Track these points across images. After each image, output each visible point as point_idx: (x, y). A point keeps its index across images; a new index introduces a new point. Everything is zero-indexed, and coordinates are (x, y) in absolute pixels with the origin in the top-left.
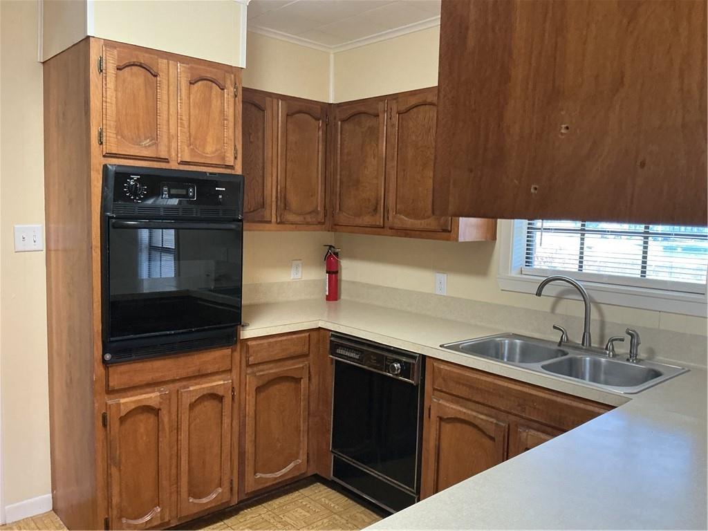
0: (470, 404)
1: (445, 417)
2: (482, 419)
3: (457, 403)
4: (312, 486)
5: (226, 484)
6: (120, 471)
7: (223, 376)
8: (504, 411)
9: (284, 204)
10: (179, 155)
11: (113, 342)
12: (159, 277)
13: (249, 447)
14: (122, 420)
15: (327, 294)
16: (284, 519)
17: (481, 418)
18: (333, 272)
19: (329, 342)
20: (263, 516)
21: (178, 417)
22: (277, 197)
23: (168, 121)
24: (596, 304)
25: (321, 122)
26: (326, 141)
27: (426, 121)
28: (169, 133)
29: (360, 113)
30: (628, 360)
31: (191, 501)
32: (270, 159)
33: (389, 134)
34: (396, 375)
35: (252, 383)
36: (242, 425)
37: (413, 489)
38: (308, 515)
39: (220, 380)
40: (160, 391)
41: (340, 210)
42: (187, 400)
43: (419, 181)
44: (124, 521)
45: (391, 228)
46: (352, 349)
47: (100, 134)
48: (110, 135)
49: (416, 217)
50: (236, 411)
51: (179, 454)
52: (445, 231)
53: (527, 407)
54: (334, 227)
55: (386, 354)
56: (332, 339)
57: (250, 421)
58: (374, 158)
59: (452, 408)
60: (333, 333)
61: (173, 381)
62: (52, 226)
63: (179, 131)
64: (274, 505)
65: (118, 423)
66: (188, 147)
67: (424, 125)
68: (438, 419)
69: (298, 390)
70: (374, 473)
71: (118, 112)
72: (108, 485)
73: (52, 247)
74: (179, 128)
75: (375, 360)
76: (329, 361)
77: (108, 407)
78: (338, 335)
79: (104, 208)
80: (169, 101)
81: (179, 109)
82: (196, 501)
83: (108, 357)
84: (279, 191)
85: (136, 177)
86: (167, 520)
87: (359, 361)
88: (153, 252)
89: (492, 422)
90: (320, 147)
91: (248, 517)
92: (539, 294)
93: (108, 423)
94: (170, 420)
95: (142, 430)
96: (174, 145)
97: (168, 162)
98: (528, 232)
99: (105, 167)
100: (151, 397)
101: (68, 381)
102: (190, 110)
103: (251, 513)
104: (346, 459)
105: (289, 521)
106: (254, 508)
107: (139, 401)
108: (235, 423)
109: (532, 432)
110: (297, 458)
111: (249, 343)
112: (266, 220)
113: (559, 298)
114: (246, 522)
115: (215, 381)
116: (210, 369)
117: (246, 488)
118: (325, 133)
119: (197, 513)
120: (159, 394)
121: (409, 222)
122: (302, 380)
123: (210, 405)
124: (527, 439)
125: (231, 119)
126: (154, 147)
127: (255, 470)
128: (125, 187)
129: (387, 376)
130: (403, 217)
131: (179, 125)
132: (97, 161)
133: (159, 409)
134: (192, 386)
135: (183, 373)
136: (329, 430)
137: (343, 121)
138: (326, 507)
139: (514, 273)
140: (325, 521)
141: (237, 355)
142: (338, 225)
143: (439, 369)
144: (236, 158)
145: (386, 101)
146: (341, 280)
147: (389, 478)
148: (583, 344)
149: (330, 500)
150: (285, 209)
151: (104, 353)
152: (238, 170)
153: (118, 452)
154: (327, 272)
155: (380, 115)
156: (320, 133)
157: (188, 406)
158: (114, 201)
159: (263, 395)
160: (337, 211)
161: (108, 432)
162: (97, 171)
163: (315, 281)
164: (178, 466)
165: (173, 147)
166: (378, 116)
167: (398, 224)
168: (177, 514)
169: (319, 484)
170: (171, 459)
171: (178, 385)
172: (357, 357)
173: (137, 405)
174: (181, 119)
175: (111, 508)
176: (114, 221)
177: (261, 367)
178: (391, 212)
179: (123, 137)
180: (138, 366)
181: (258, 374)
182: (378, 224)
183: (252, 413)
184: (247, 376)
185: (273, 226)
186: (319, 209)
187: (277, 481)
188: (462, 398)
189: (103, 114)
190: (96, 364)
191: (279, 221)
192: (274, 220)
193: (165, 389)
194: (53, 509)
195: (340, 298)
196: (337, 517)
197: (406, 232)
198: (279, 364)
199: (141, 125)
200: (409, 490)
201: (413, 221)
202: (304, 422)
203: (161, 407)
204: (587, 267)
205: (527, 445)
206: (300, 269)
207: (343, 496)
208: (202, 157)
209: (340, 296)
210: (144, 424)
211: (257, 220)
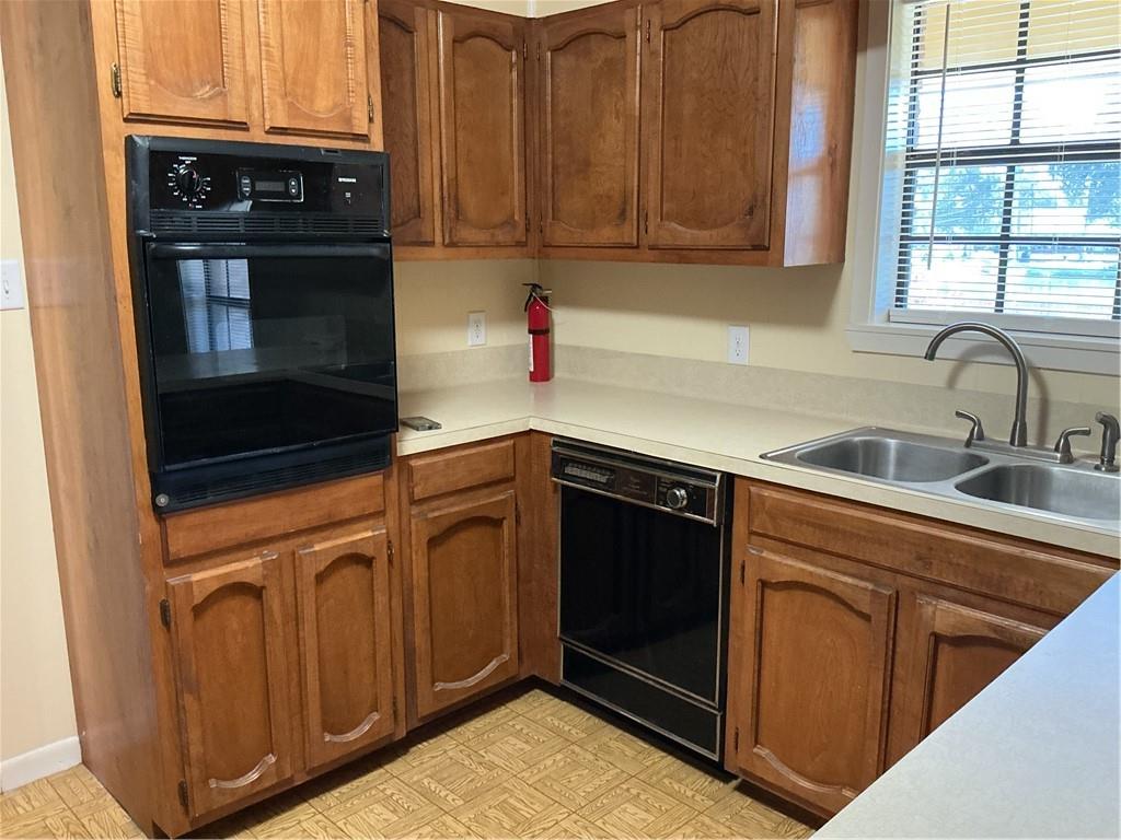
0: (819, 557)
1: (774, 581)
2: (845, 584)
3: (797, 557)
4: (526, 696)
5: (386, 707)
6: (200, 699)
7: (371, 522)
8: (889, 569)
9: (455, 211)
10: (267, 116)
11: (170, 472)
12: (227, 349)
13: (421, 641)
14: (198, 611)
15: (532, 370)
16: (487, 759)
17: (844, 581)
18: (541, 331)
19: (548, 454)
20: (450, 754)
21: (296, 598)
22: (442, 198)
23: (243, 49)
24: (1036, 370)
25: (514, 53)
26: (524, 90)
27: (719, 40)
28: (245, 72)
29: (587, 34)
30: (1097, 468)
31: (327, 739)
32: (427, 127)
33: (645, 70)
34: (680, 509)
35: (420, 533)
36: (408, 606)
37: (713, 701)
38: (527, 748)
39: (366, 530)
40: (262, 556)
41: (553, 219)
42: (310, 570)
43: (704, 156)
44: (213, 784)
45: (652, 248)
46: (593, 466)
47: (116, 76)
48: (135, 79)
49: (701, 223)
50: (396, 581)
51: (302, 662)
52: (756, 248)
53: (934, 562)
54: (546, 249)
55: (658, 473)
56: (555, 449)
57: (419, 598)
58: (617, 117)
59: (786, 565)
60: (556, 439)
61: (286, 536)
62: (37, 261)
63: (264, 67)
64: (468, 733)
65: (189, 618)
66: (282, 99)
67: (714, 51)
68: (760, 584)
69: (498, 540)
70: (637, 673)
71: (146, 31)
72: (180, 728)
73: (41, 300)
74: (264, 63)
75: (636, 484)
76: (550, 488)
77: (170, 590)
78: (565, 441)
79: (133, 222)
80: (242, 11)
81: (261, 24)
82: (337, 739)
83: (163, 500)
84: (445, 184)
85: (188, 160)
86: (288, 775)
87: (608, 486)
88: (215, 307)
89: (866, 589)
90: (515, 101)
91: (426, 758)
92: (931, 356)
93: (173, 620)
94: (283, 603)
95: (235, 626)
96: (255, 96)
97: (247, 130)
98: (901, 246)
99: (129, 140)
100: (246, 567)
101: (91, 545)
102: (282, 25)
103: (430, 751)
104: (584, 650)
105: (497, 761)
106: (435, 740)
107: (227, 575)
108: (396, 602)
109: (944, 605)
110: (502, 653)
111: (413, 463)
112: (423, 240)
113: (963, 361)
114: (425, 766)
115: (356, 532)
116: (349, 512)
117: (419, 709)
118: (523, 75)
119: (339, 759)
120: (260, 561)
121: (687, 235)
122: (505, 522)
123: (351, 574)
124: (933, 619)
125: (360, 44)
126: (219, 101)
127: (433, 677)
128: (170, 180)
129: (661, 512)
130: (676, 226)
131: (264, 56)
132: (114, 131)
133: (263, 587)
134: (319, 542)
135: (301, 521)
136: (554, 603)
137: (555, 50)
138: (557, 732)
139: (877, 321)
140: (559, 757)
141: (393, 484)
142: (551, 246)
143: (760, 496)
144: (371, 120)
145: (639, 8)
146: (553, 344)
147: (666, 683)
148: (1012, 443)
149: (561, 719)
150: (457, 218)
151: (155, 493)
152: (377, 144)
153: (194, 668)
154: (530, 332)
155: (630, 35)
156: (515, 74)
157: (312, 578)
158: (152, 207)
159: (440, 551)
160: (549, 220)
161: (174, 636)
162: (115, 148)
163: (507, 347)
164: (302, 685)
165: (254, 101)
166: (625, 36)
167: (666, 239)
168: (305, 763)
169: (537, 691)
170: (289, 672)
171: (291, 544)
172: (604, 480)
173: (222, 584)
174: (267, 45)
175: (190, 765)
176: (153, 245)
177: (435, 504)
178: (651, 215)
179: (159, 82)
180: (220, 513)
181: (430, 515)
182: (626, 241)
183: (423, 584)
184: (413, 521)
185: (437, 252)
186: (516, 218)
187: (469, 694)
188: (807, 547)
189: (119, 37)
190: (141, 515)
191: (447, 241)
192: (438, 239)
193: (272, 553)
194: (85, 762)
195: (553, 376)
196: (577, 749)
197: (680, 254)
198: (464, 497)
199: (192, 58)
200: (705, 704)
201: (695, 232)
202: (510, 591)
203: (266, 583)
204: (1012, 305)
205: (933, 626)
206: (483, 329)
207: (582, 711)
208: (309, 117)
209: (553, 372)
210: (237, 614)
211: (408, 240)
